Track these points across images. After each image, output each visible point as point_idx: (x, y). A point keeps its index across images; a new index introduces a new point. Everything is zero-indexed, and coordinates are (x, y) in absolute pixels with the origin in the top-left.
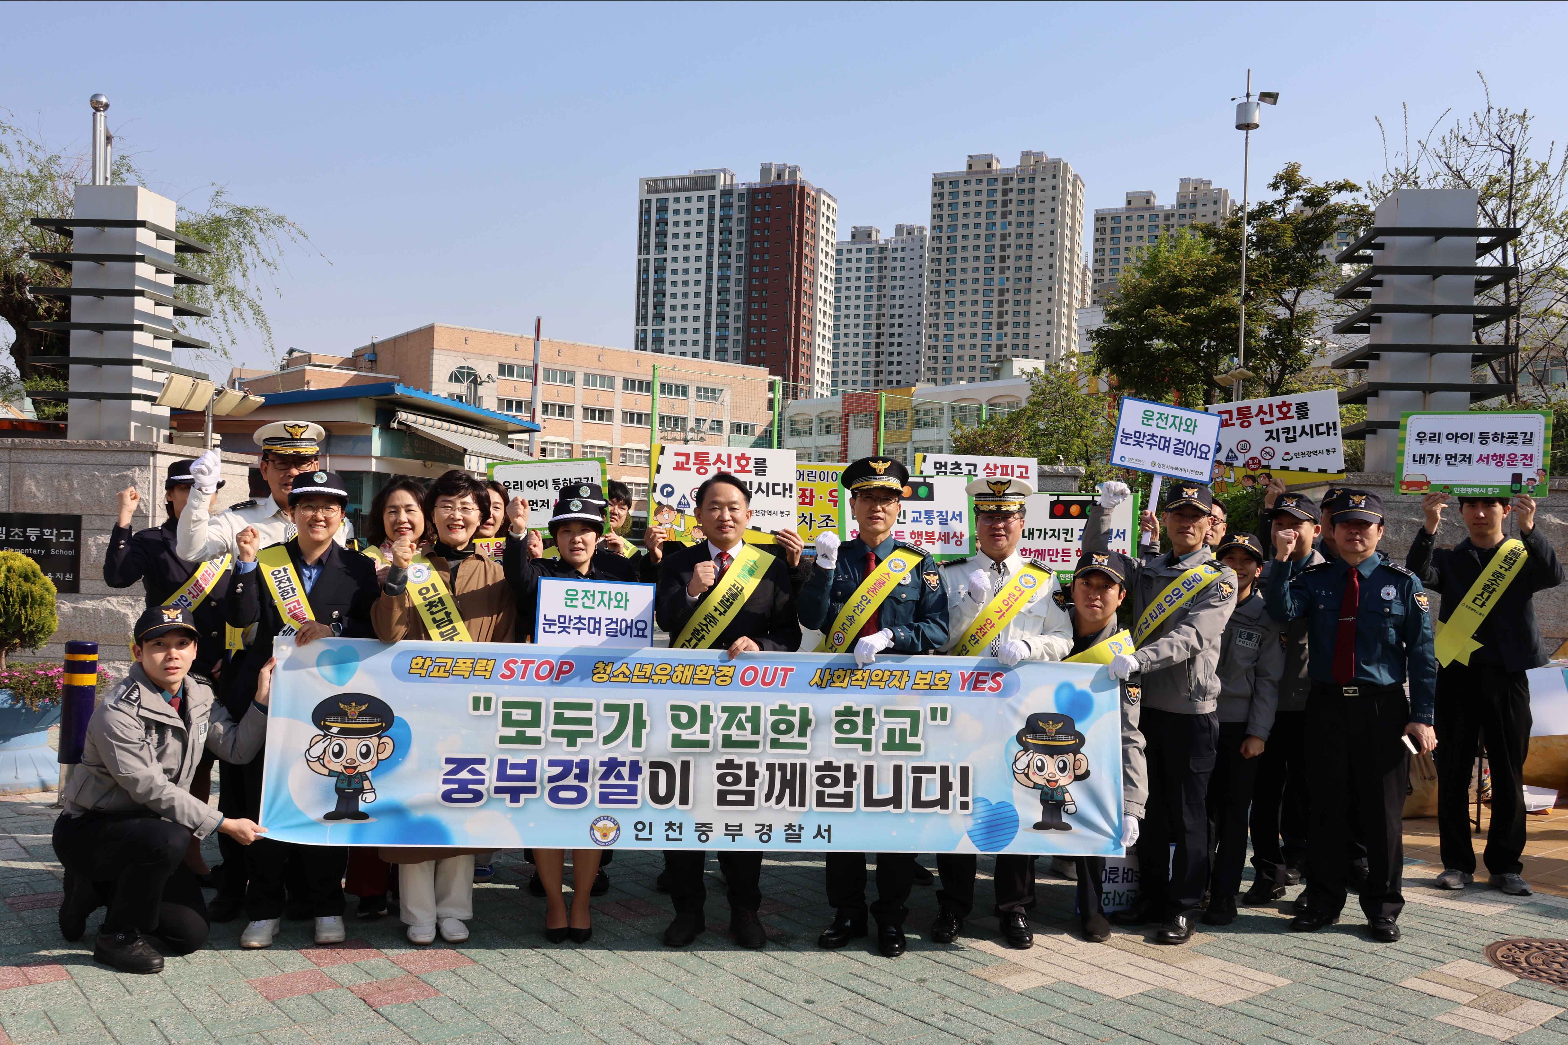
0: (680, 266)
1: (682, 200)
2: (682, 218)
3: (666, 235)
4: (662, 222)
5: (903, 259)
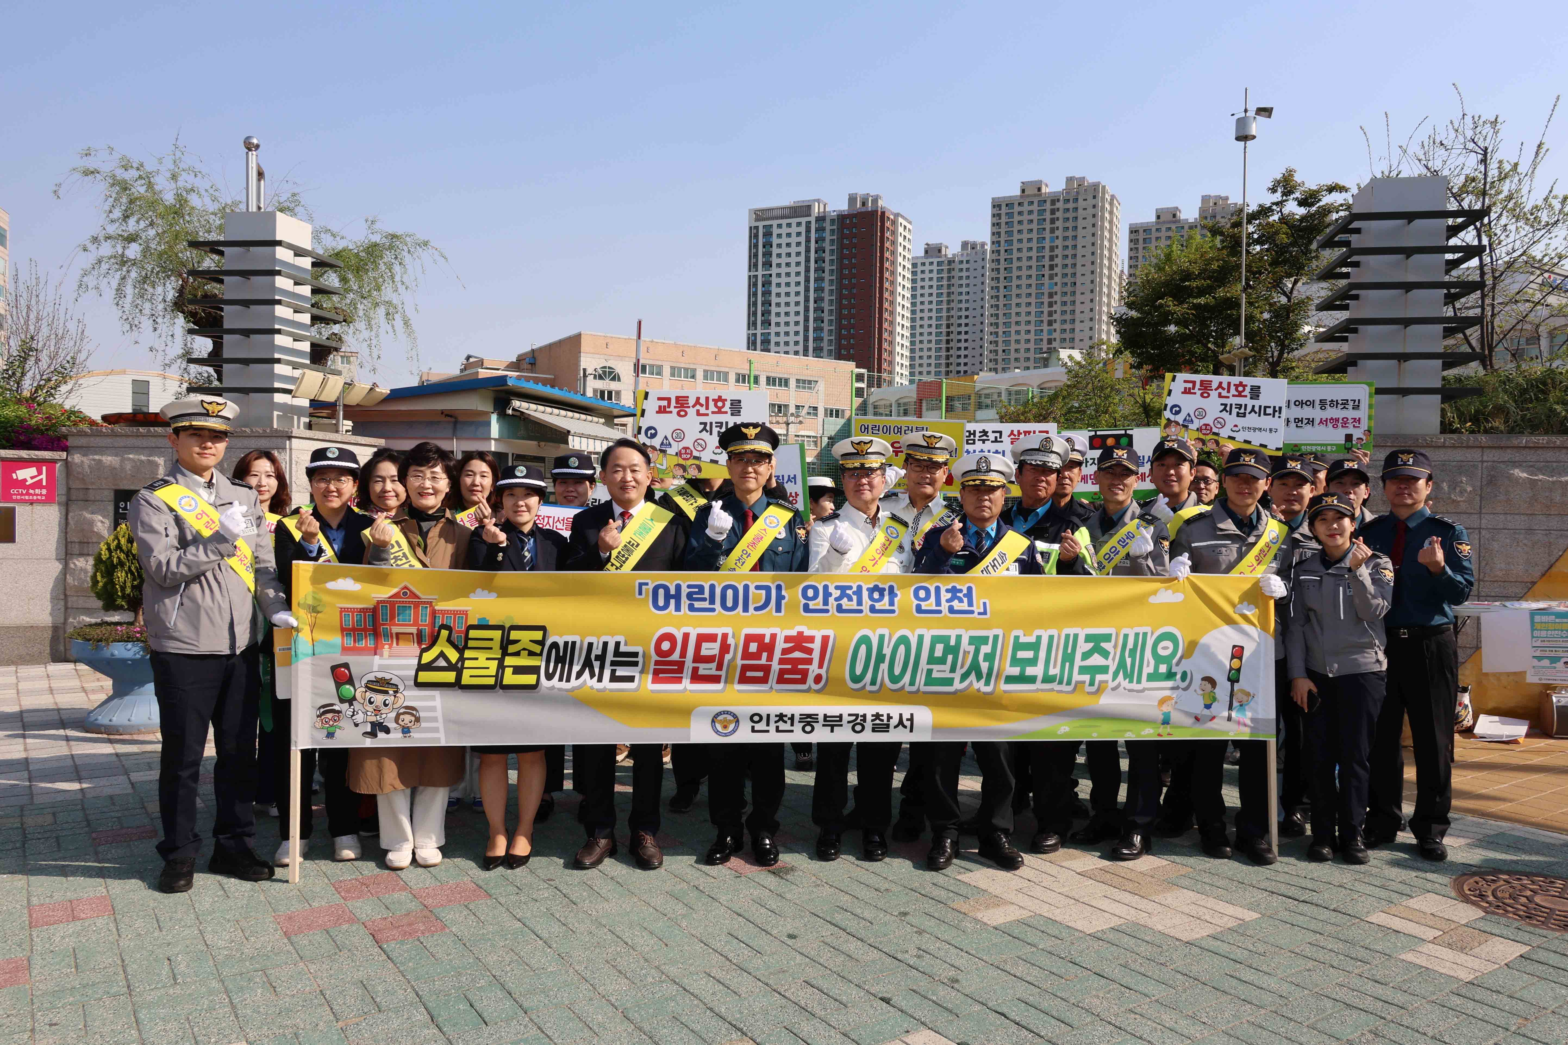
0: (783, 280)
1: (784, 226)
2: (784, 240)
3: (771, 255)
4: (768, 245)
5: (968, 270)
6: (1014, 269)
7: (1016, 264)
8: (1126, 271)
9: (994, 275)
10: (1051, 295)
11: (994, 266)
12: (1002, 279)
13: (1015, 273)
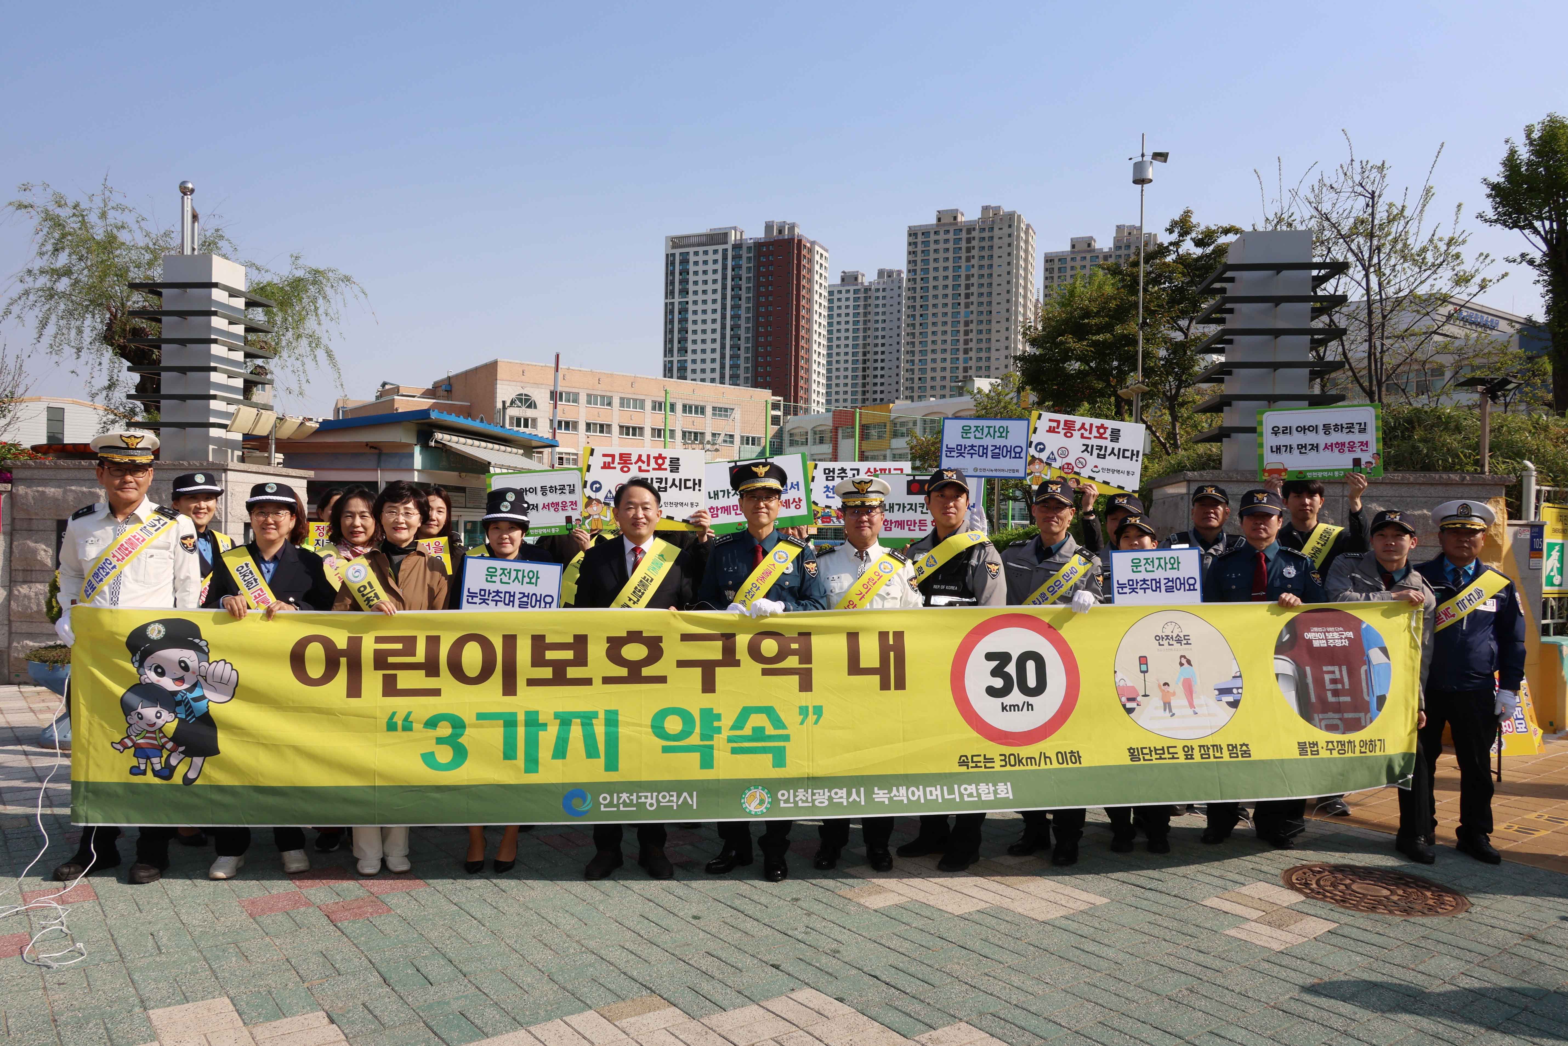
0: (700, 307)
1: (701, 253)
2: (701, 268)
3: (687, 283)
4: (684, 272)
5: (884, 298)
6: (930, 297)
7: (931, 292)
8: (1041, 300)
9: (911, 303)
10: (967, 324)
11: (910, 294)
12: (918, 307)
13: (931, 301)
